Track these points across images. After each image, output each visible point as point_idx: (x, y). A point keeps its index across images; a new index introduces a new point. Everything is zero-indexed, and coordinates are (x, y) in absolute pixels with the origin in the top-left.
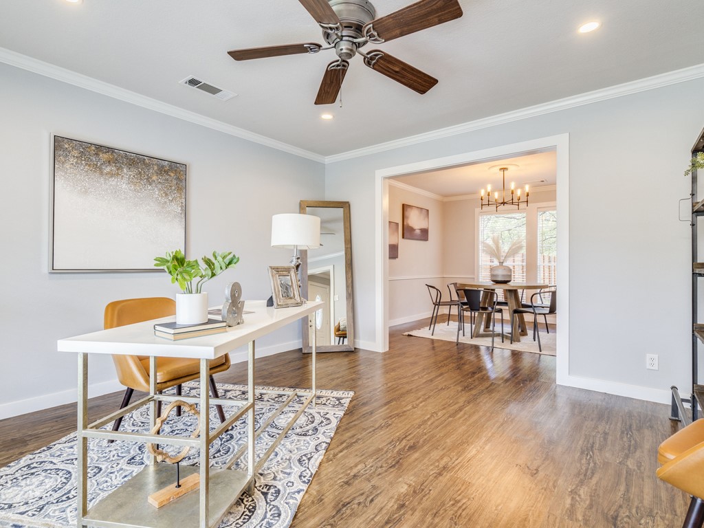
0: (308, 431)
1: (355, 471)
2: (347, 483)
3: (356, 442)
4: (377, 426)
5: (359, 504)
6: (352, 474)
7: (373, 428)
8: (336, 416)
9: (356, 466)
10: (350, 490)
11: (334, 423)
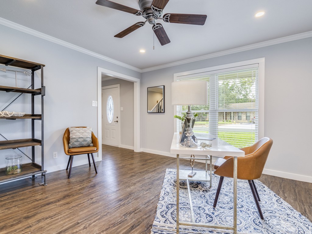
0: (172, 207)
1: (147, 192)
2: (150, 189)
3: (146, 203)
4: (133, 214)
5: (146, 184)
6: (148, 191)
7: (135, 212)
8: (158, 220)
9: (147, 194)
10: (149, 187)
11: (158, 215)
